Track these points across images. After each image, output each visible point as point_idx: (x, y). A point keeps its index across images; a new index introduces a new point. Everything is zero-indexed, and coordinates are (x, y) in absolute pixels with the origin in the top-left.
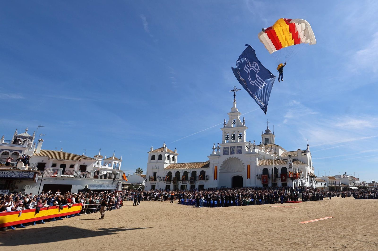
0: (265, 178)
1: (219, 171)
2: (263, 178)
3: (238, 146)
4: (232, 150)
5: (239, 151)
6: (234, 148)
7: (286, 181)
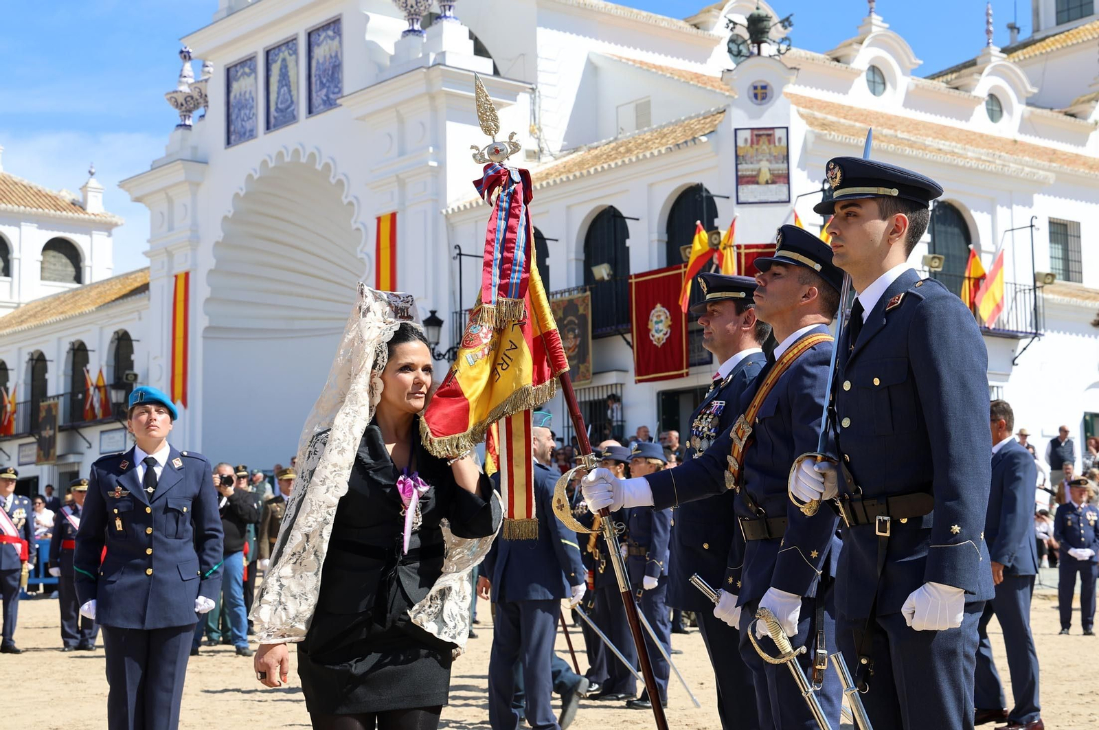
1: (199, 321)
3: (318, 30)
4: (283, 86)
5: (323, 85)
6: (291, 52)
7: (682, 368)
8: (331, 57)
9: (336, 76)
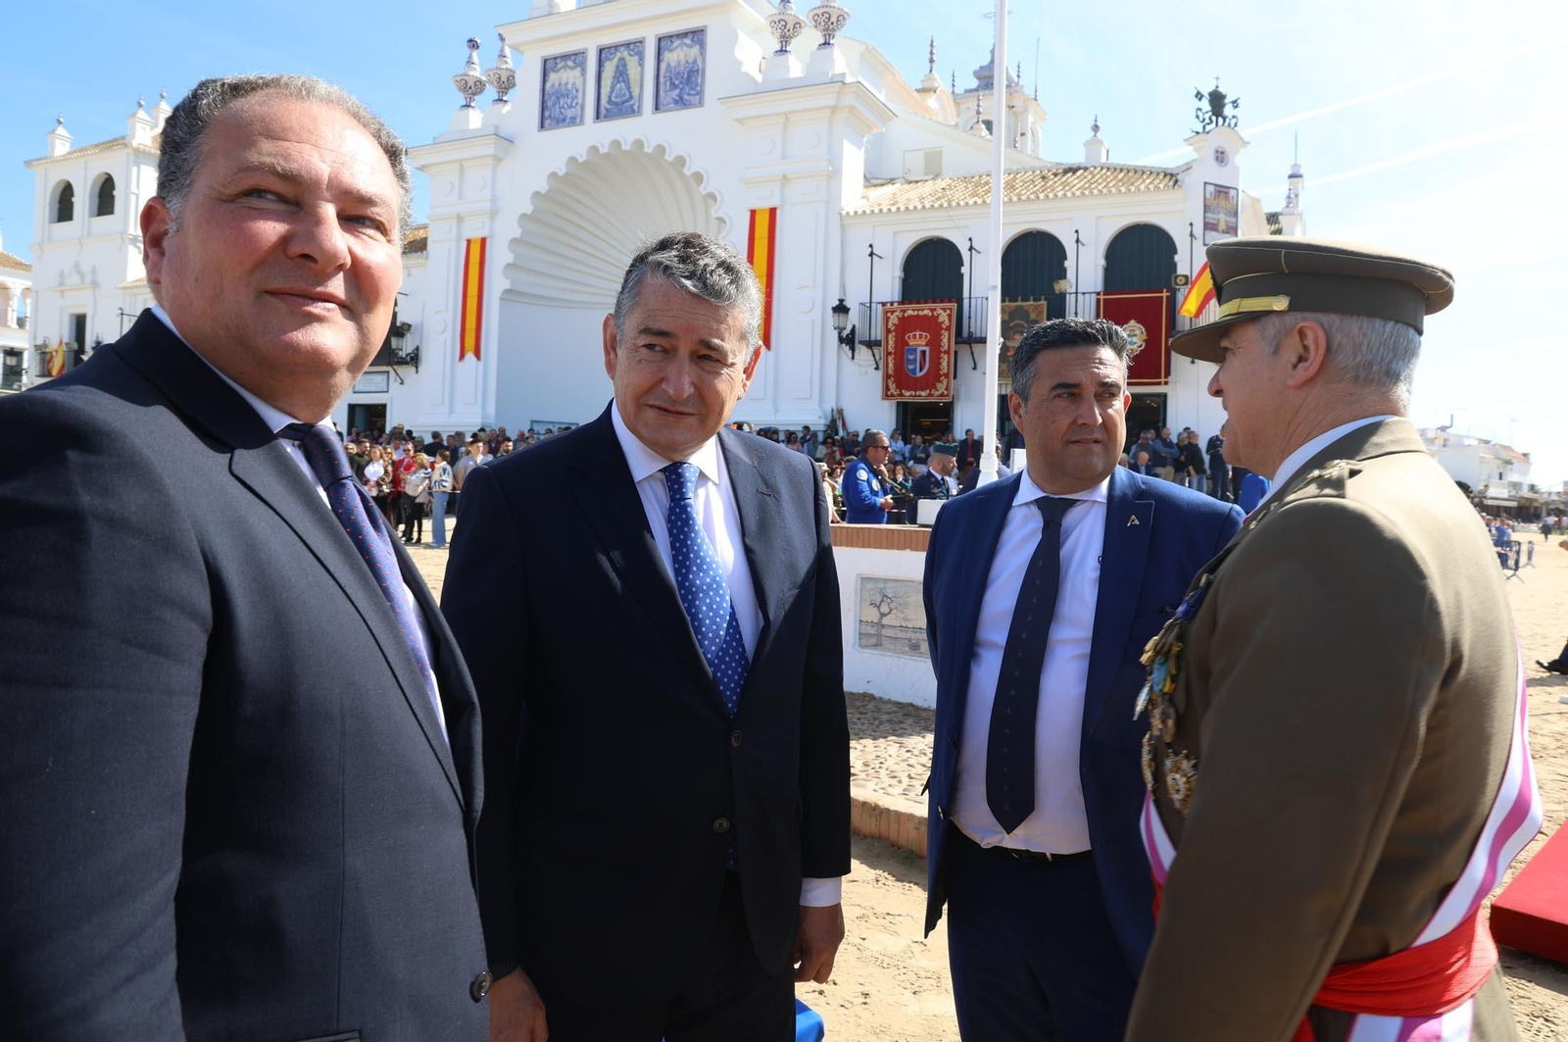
0: (918, 341)
1: (497, 283)
2: (901, 344)
3: (670, 37)
4: (618, 82)
5: (674, 86)
6: (631, 53)
7: (1160, 378)
8: (687, 62)
9: (693, 79)
